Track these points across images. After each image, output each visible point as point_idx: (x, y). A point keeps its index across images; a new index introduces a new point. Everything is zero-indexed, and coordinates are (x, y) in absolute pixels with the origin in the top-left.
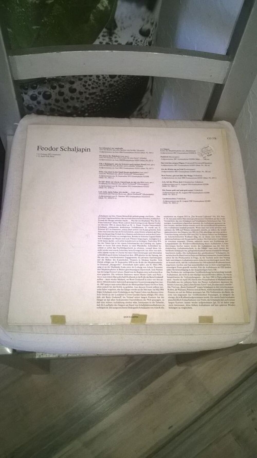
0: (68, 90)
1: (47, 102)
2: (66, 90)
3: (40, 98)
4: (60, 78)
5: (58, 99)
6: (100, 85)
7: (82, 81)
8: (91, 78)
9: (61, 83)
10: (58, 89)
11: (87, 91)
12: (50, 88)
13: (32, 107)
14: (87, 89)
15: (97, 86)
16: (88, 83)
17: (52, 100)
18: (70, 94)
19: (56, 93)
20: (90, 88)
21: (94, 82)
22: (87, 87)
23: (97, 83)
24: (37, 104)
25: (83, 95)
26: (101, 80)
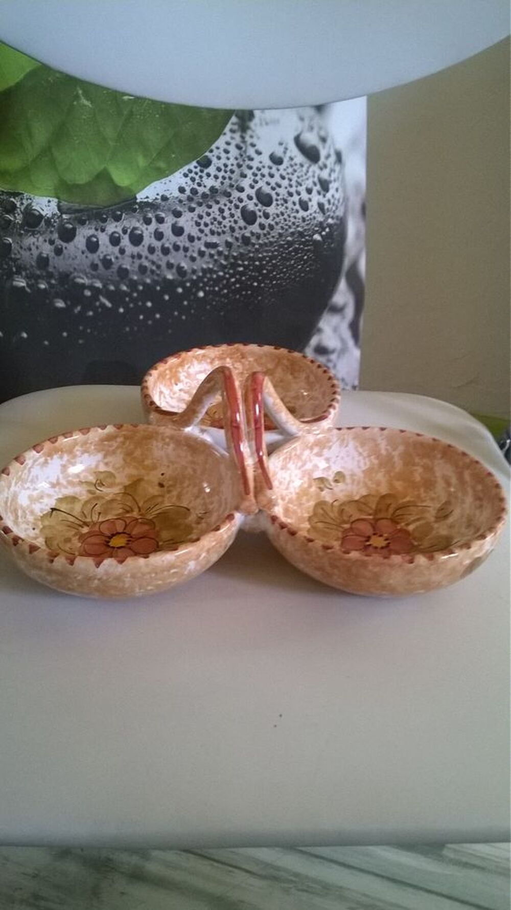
0: (170, 229)
1: (136, 250)
2: (166, 228)
3: (125, 241)
4: (159, 201)
5: (153, 245)
6: (225, 230)
7: (195, 213)
8: (210, 211)
9: (160, 213)
10: (154, 225)
11: (202, 235)
12: (142, 221)
13: (111, 260)
14: (201, 231)
15: (220, 230)
16: (204, 220)
17: (144, 246)
18: (173, 239)
19: (151, 233)
20: (207, 230)
21: (215, 219)
22: (202, 227)
23: (220, 223)
24: (119, 255)
25: (193, 244)
26: (227, 220)
